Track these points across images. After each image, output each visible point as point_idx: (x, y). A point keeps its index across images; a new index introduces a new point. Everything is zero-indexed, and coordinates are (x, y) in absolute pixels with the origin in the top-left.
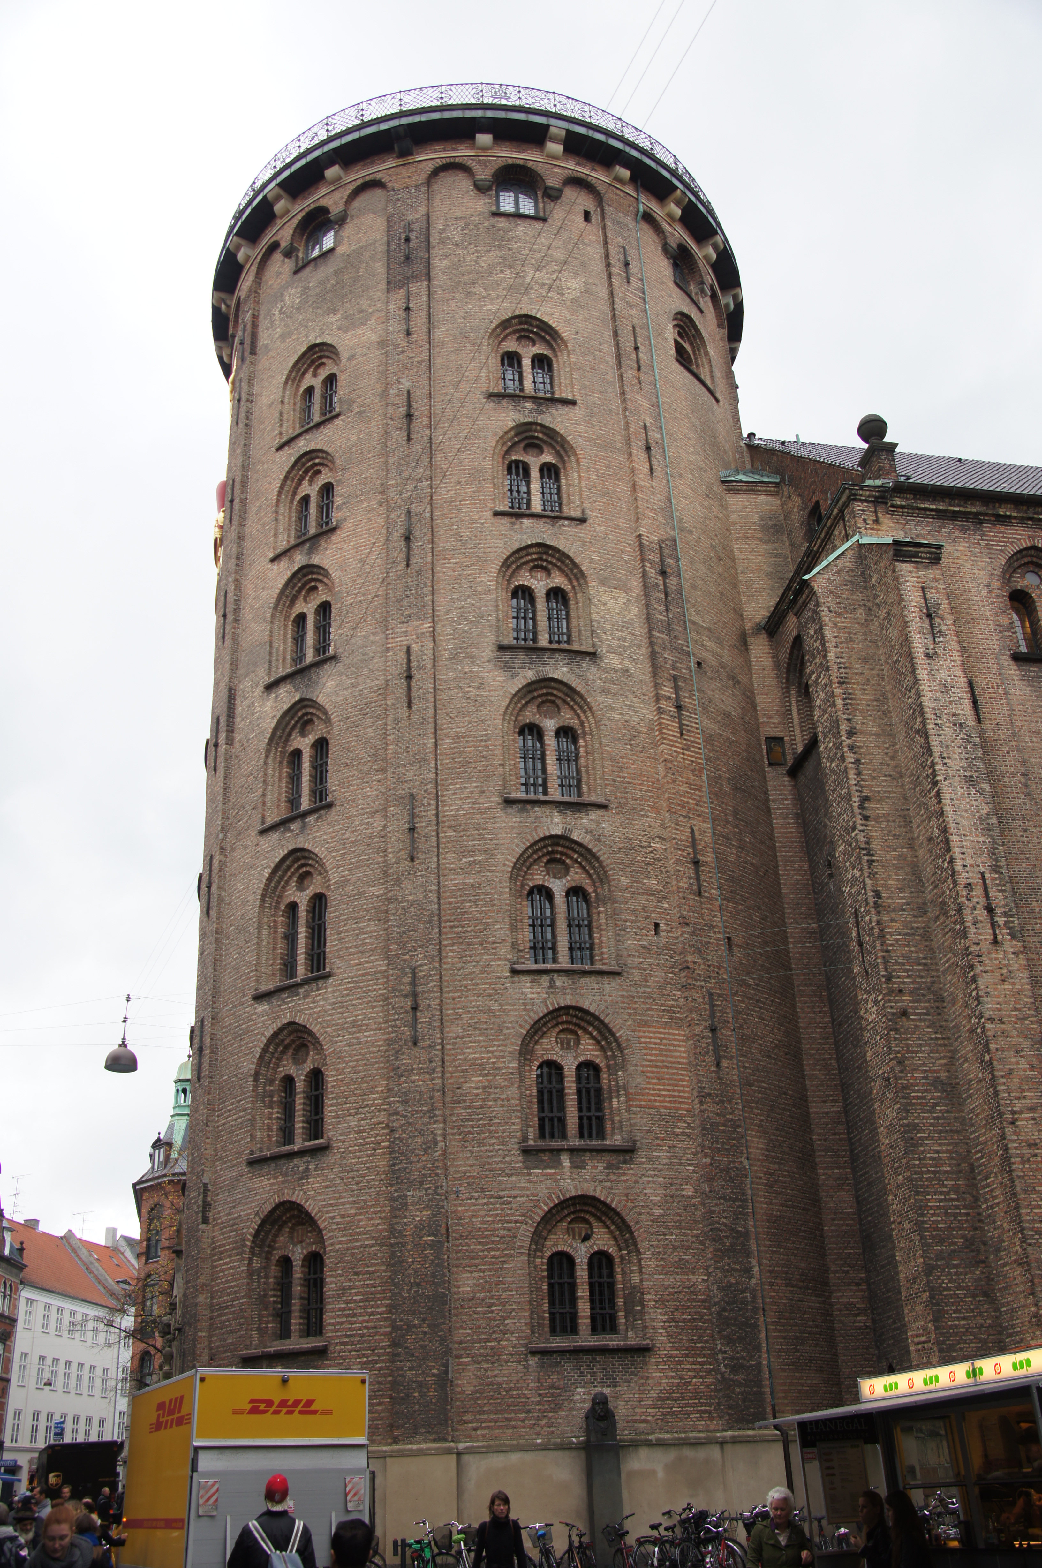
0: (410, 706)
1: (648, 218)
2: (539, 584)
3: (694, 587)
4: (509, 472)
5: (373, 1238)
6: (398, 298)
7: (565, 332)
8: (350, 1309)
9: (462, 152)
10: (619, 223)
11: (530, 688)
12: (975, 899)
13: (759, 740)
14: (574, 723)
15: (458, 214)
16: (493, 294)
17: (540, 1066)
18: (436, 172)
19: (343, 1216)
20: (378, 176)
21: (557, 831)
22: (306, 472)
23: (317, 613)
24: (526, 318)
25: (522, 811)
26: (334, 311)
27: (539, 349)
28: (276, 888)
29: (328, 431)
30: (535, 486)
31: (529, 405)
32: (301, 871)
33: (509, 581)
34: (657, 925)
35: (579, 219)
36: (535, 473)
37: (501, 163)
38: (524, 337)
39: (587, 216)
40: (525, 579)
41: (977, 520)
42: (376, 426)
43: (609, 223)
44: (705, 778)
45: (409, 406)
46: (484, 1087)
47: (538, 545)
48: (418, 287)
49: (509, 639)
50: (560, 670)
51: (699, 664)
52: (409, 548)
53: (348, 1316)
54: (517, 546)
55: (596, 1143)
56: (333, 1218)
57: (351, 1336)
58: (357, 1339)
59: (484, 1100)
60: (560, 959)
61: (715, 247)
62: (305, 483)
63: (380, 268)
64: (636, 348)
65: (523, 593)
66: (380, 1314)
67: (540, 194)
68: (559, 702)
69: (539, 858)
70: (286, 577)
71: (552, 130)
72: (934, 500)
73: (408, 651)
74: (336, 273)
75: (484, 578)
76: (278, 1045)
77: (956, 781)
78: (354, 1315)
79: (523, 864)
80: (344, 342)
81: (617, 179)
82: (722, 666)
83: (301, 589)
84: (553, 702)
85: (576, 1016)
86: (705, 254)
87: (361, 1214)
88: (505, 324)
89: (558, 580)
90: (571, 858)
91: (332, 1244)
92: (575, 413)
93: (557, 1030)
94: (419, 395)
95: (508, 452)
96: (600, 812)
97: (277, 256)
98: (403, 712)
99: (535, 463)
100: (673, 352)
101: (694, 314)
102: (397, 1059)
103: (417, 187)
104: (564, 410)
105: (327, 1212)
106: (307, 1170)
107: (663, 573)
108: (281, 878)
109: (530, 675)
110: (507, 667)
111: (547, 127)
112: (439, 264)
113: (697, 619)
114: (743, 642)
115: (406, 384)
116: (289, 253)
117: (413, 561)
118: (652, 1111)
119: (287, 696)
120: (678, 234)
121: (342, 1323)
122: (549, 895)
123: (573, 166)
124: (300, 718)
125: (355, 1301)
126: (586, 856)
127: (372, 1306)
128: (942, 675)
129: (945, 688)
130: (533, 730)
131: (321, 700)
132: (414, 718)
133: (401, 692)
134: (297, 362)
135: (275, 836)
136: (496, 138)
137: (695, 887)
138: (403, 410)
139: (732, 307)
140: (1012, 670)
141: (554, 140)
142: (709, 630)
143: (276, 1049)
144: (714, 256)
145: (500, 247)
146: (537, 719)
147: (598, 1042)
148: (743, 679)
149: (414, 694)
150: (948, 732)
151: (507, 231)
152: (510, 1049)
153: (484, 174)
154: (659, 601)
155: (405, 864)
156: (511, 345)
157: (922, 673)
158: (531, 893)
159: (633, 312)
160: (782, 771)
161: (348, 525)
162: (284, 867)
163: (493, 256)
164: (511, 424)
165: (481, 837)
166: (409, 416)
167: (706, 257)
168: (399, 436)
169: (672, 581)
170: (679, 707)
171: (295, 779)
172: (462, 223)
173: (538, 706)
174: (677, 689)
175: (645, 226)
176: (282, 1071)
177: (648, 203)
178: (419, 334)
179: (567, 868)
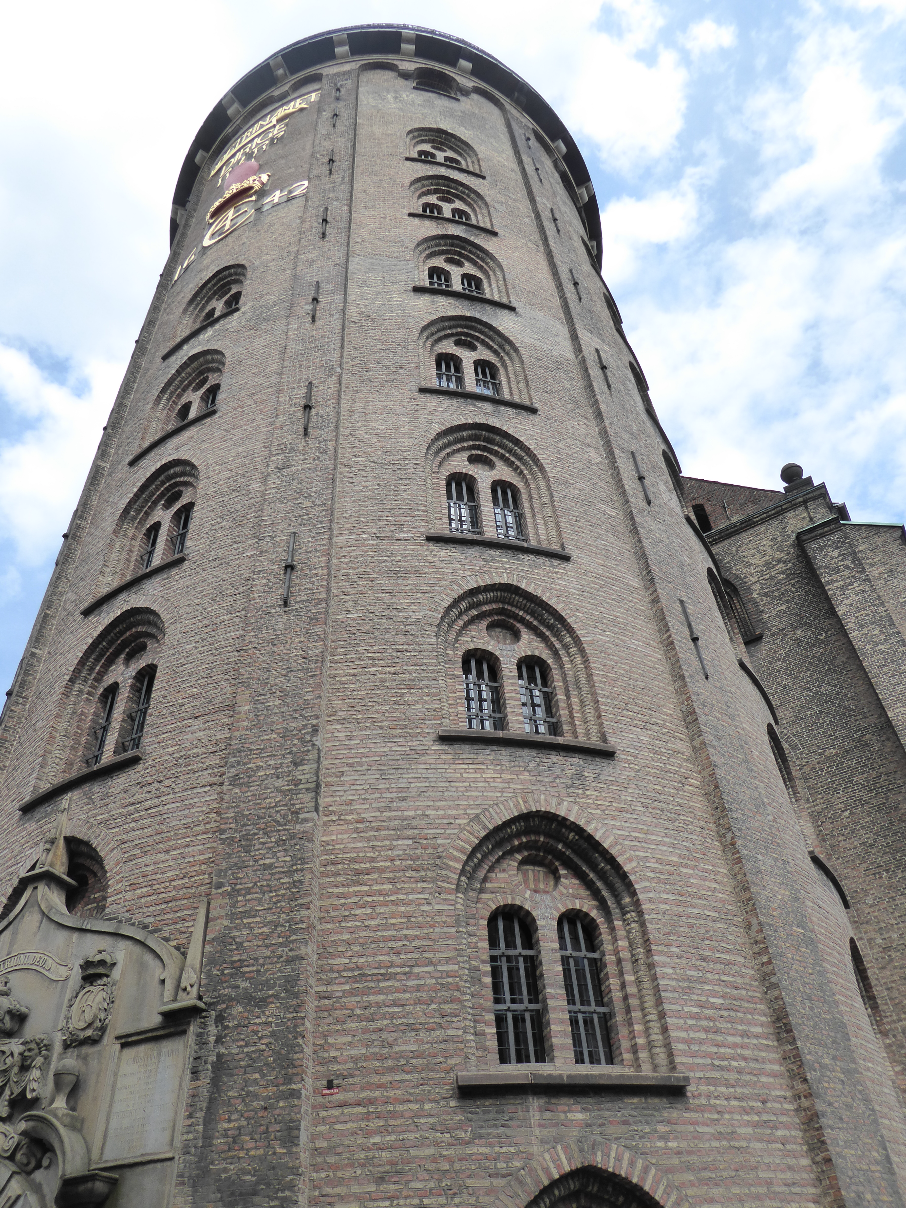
5: (715, 909)
8: (709, 1018)
19: (659, 861)
29: (475, 180)
32: (474, 452)
53: (706, 1030)
56: (645, 859)
57: (721, 1068)
58: (732, 1076)
66: (757, 1037)
70: (431, 234)
78: (717, 1031)
80: (477, 147)
87: (686, 866)
91: (651, 901)
97: (390, 72)
105: (632, 848)
106: (580, 776)
121: (701, 1042)
124: (458, 334)
125: (713, 1006)
127: (741, 1022)
162: (458, 435)
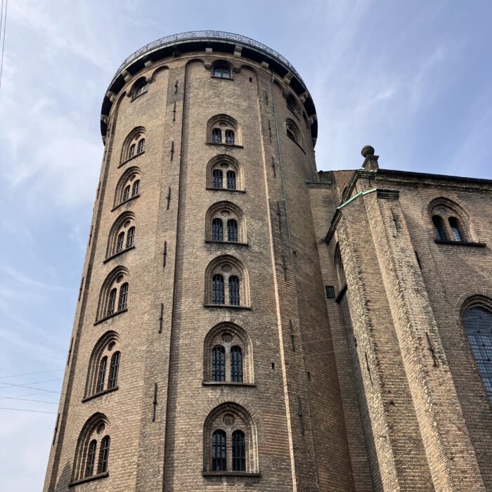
0: (164, 265)
1: (276, 82)
2: (225, 218)
3: (293, 222)
4: (214, 175)
6: (171, 108)
7: (239, 121)
9: (200, 55)
10: (264, 83)
11: (218, 259)
12: (423, 345)
13: (323, 287)
14: (238, 274)
15: (198, 77)
16: (210, 106)
17: (214, 433)
18: (189, 63)
20: (166, 65)
21: (228, 320)
22: (130, 176)
23: (129, 231)
24: (224, 116)
25: (211, 311)
26: (145, 114)
27: (229, 128)
28: (99, 350)
29: (139, 159)
30: (225, 180)
31: (223, 148)
32: (111, 342)
33: (212, 216)
34: (273, 364)
35: (247, 81)
36: (225, 175)
37: (216, 59)
38: (222, 123)
39: (251, 80)
40: (219, 216)
41: (415, 186)
42: (159, 156)
43: (260, 83)
44: (296, 299)
45: (173, 148)
46: (186, 443)
47: (225, 202)
49: (211, 239)
50: (232, 252)
51: (295, 252)
52: (169, 202)
54: (215, 201)
55: (241, 472)
59: (185, 449)
60: (227, 380)
61: (305, 96)
62: (129, 181)
63: (165, 98)
64: (270, 129)
65: (218, 222)
67: (231, 71)
68: (231, 265)
69: (219, 332)
70: (117, 217)
71: (237, 47)
72: (396, 178)
73: (166, 243)
74: (147, 101)
75: (201, 214)
76: (91, 424)
77: (410, 291)
79: (211, 335)
80: (148, 126)
81: (264, 67)
82: (305, 254)
83: (123, 222)
84: (228, 265)
85: (233, 407)
86: (301, 99)
88: (214, 118)
89: (233, 216)
90: (234, 333)
93: (224, 414)
94: (177, 144)
95: (214, 166)
96: (247, 312)
97: (126, 97)
98: (161, 268)
99: (225, 171)
100: (286, 132)
101: (295, 120)
102: (144, 428)
103: (181, 68)
104: (238, 150)
107: (279, 214)
108: (102, 345)
109: (219, 253)
110: (209, 250)
111: (235, 46)
113: (294, 234)
114: (315, 247)
115: (172, 139)
116: (129, 96)
117: (170, 207)
118: (269, 456)
119: (112, 265)
120: (290, 90)
122: (223, 350)
123: (245, 61)
124: (117, 275)
126: (241, 331)
128: (402, 245)
129: (403, 250)
130: (219, 278)
131: (126, 265)
132: (166, 271)
133: (161, 261)
134: (129, 135)
135: (100, 326)
136: (213, 50)
137: (291, 347)
138: (170, 149)
139: (313, 121)
140: (435, 247)
141: (238, 51)
142: (299, 239)
143: (89, 427)
144: (304, 100)
145: (214, 89)
146: (221, 272)
147: (244, 421)
148: (315, 261)
149: (166, 261)
150: (405, 269)
151: (217, 84)
152: (200, 423)
153: (208, 63)
154: (276, 225)
155: (157, 335)
156: (217, 126)
157: (392, 244)
158: (214, 349)
159: (269, 115)
160: (333, 300)
161: (145, 194)
162: (103, 340)
163: (211, 92)
164: (215, 155)
165: (192, 322)
166: (172, 151)
167: (301, 100)
168: (168, 159)
169: (283, 218)
170: (285, 269)
171: (112, 302)
172: (199, 81)
173: (222, 267)
174: (284, 261)
175: (275, 86)
176: (92, 438)
177: (275, 77)
178: (179, 121)
179: (232, 337)
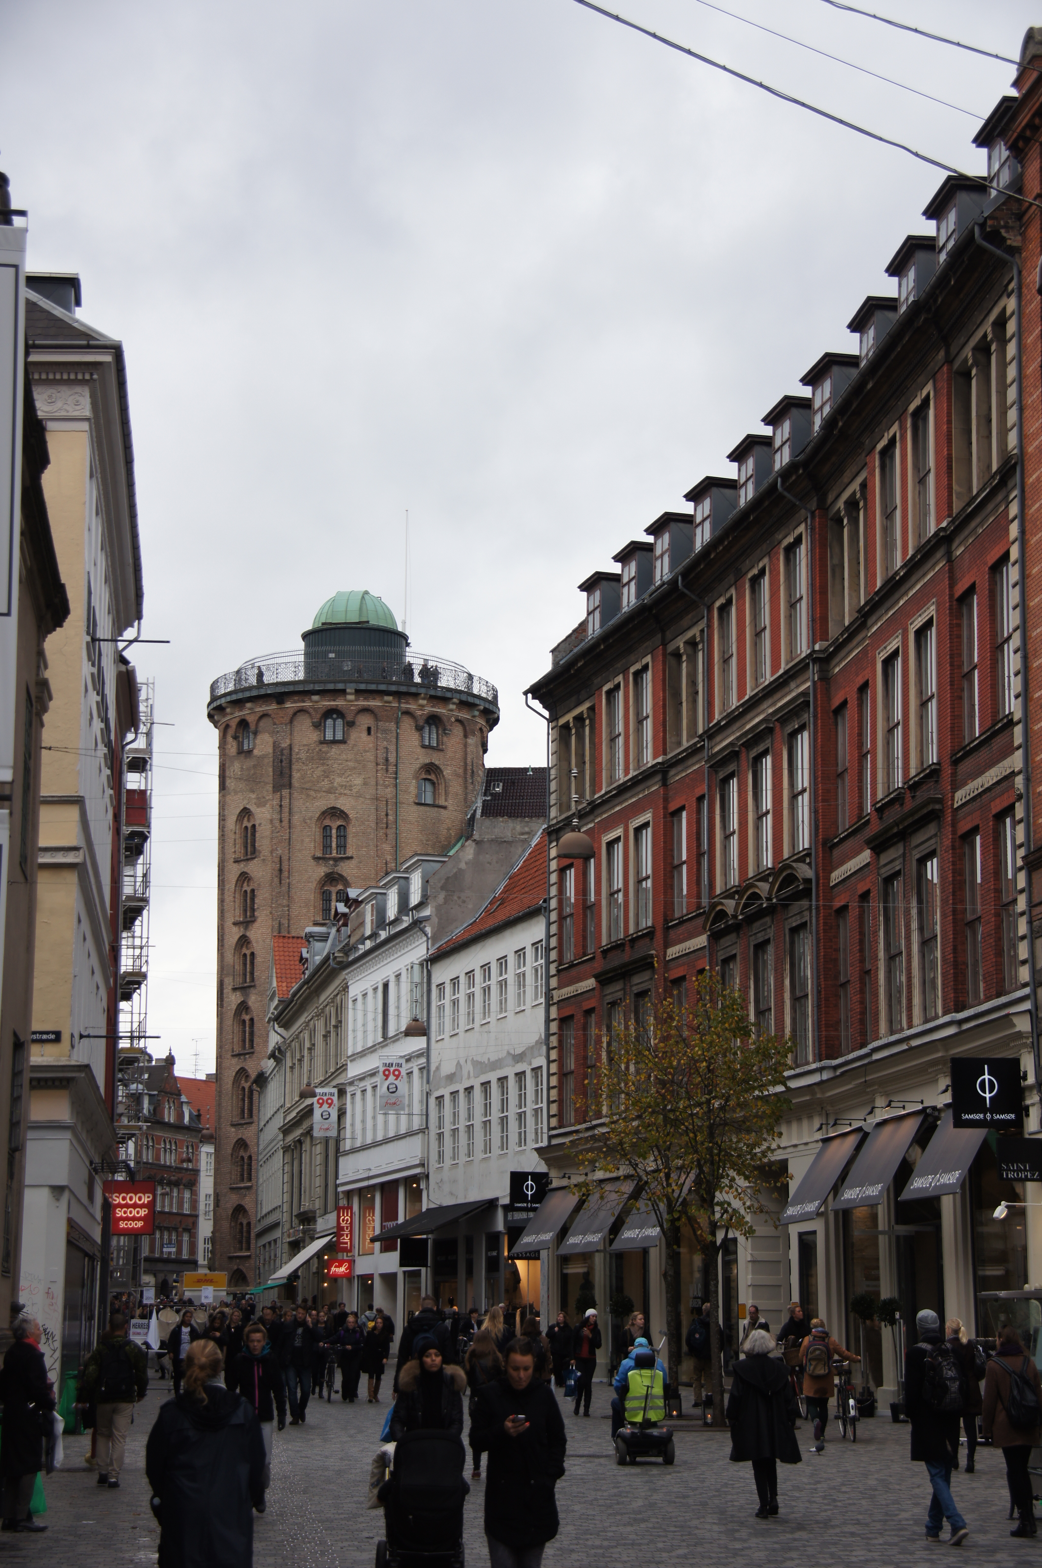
4: (322, 896)
6: (278, 795)
7: (352, 815)
9: (306, 705)
10: (385, 733)
15: (305, 743)
16: (320, 795)
18: (295, 714)
20: (269, 713)
22: (245, 880)
23: (250, 959)
24: (333, 808)
26: (253, 792)
27: (339, 823)
28: (238, 1080)
29: (253, 864)
30: (334, 903)
31: (333, 862)
35: (364, 734)
36: (334, 896)
37: (324, 710)
38: (332, 818)
39: (368, 731)
42: (268, 870)
43: (380, 731)
45: (281, 864)
48: (285, 792)
56: (253, 1214)
62: (245, 884)
63: (270, 773)
64: (387, 814)
67: (345, 724)
70: (239, 935)
71: (348, 691)
74: (254, 766)
76: (238, 1145)
80: (257, 812)
83: (244, 945)
88: (324, 812)
92: (352, 863)
94: (285, 858)
95: (322, 888)
100: (413, 798)
103: (286, 725)
104: (347, 862)
105: (251, 1210)
106: (246, 1194)
108: (239, 1077)
111: (345, 689)
112: (296, 775)
115: (280, 852)
116: (235, 738)
119: (240, 996)
120: (426, 710)
123: (362, 703)
124: (244, 1007)
131: (250, 1002)
134: (240, 813)
135: (236, 1060)
138: (279, 866)
141: (350, 694)
145: (323, 764)
151: (327, 753)
153: (317, 716)
156: (326, 824)
159: (386, 793)
161: (259, 921)
163: (318, 772)
164: (323, 874)
166: (281, 870)
168: (276, 880)
172: (306, 748)
175: (405, 717)
176: (240, 1155)
177: (404, 706)
178: (285, 823)
